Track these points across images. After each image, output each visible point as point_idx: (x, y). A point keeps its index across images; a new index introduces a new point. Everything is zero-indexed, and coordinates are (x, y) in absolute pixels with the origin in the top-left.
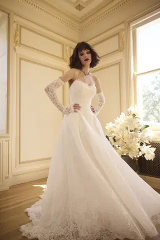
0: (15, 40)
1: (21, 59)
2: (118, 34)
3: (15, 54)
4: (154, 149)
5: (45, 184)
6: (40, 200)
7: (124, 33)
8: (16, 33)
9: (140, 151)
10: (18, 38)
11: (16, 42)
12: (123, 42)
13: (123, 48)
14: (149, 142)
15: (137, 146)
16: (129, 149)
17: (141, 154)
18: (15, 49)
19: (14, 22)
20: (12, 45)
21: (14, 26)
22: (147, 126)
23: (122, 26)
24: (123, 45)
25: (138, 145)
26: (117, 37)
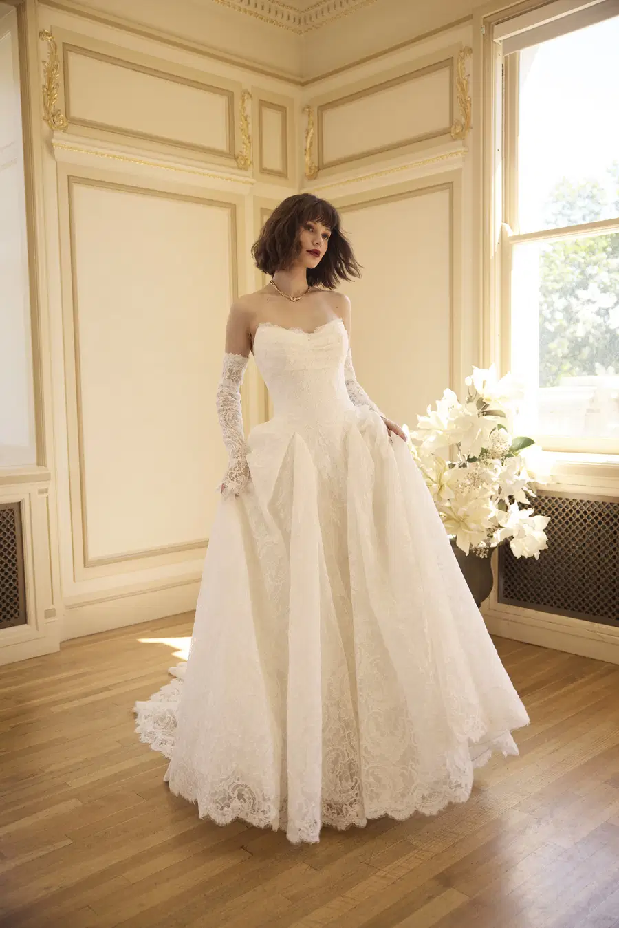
0: (47, 110)
1: (72, 180)
2: (448, 63)
3: (50, 166)
4: (542, 521)
5: (188, 633)
6: (173, 681)
7: (469, 62)
8: (50, 80)
9: (497, 526)
10: (58, 102)
11: (51, 117)
12: (464, 103)
13: (466, 127)
14: (528, 497)
15: (489, 512)
16: (460, 522)
17: (498, 538)
18: (50, 147)
19: (42, 34)
20: (40, 127)
21: (41, 51)
22: (528, 442)
23: (463, 35)
24: (466, 115)
25: (492, 507)
26: (446, 72)
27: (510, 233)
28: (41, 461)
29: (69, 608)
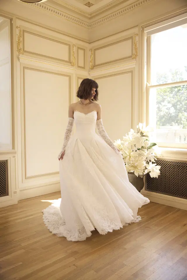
0: (18, 48)
1: (24, 68)
2: (131, 38)
3: (18, 64)
4: (159, 167)
7: (137, 38)
8: (19, 40)
9: (146, 168)
10: (21, 46)
11: (19, 50)
12: (136, 49)
13: (136, 56)
14: (155, 160)
15: (144, 164)
16: (135, 167)
17: (146, 172)
18: (19, 59)
19: (17, 27)
20: (16, 53)
21: (17, 32)
22: (155, 144)
23: (136, 30)
24: (136, 52)
25: (144, 163)
26: (131, 40)
27: (149, 85)
28: (13, 147)
29: (21, 191)
